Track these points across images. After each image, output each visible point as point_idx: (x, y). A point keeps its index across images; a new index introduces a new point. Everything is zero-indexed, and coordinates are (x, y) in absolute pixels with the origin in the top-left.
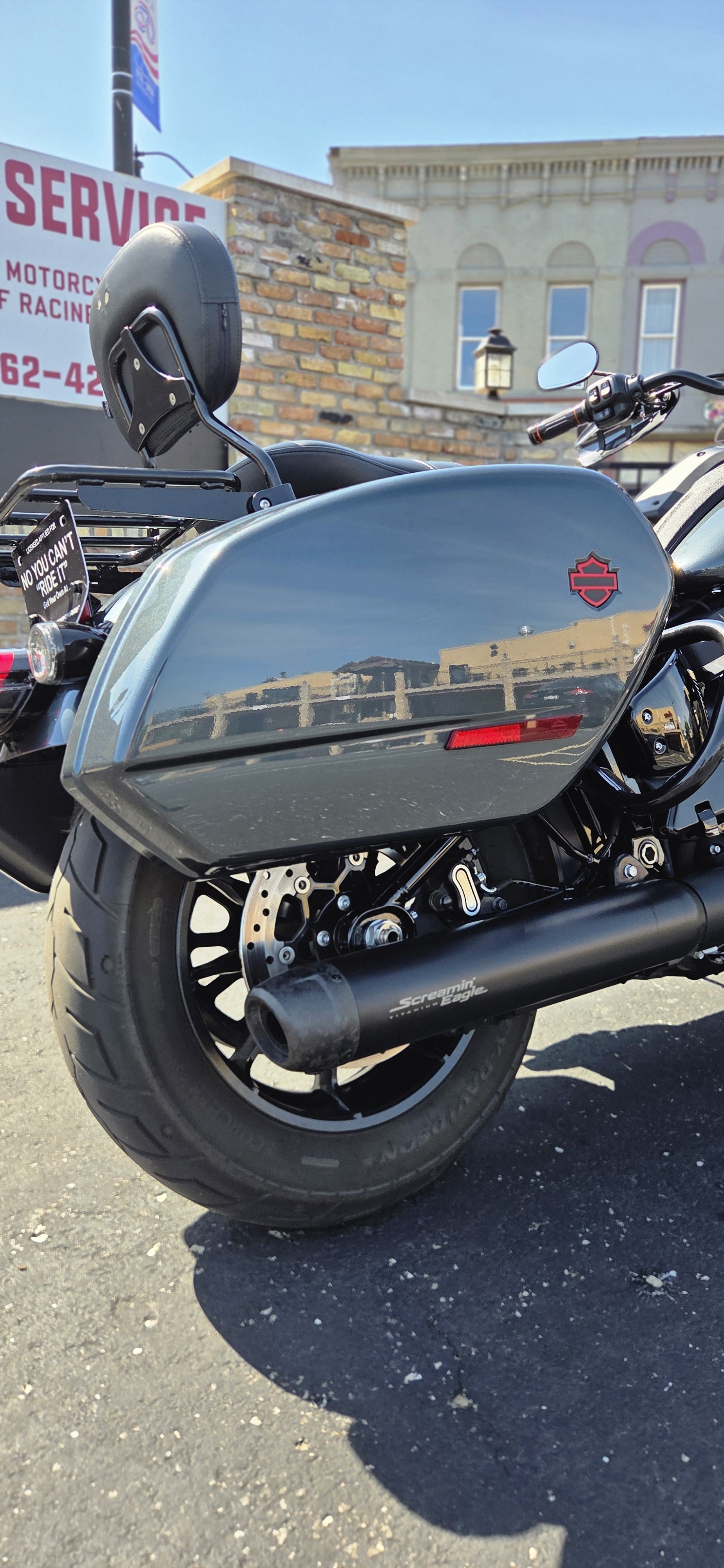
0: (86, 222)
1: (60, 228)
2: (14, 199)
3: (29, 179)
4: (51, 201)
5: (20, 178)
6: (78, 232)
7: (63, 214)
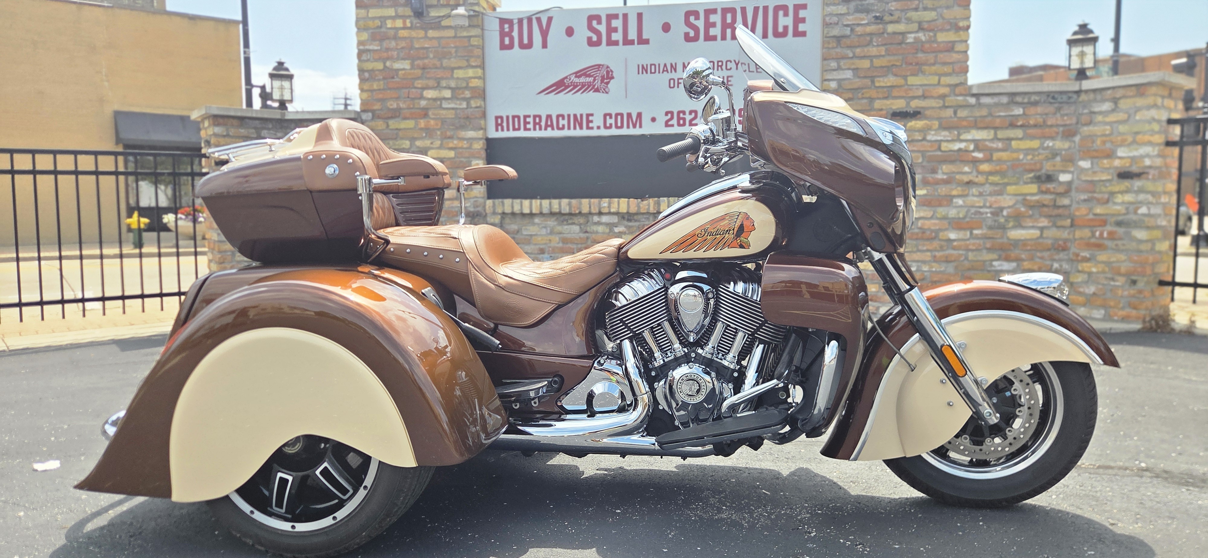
0: (729, 31)
1: (714, 38)
2: (688, 30)
3: (697, 18)
4: (709, 25)
5: (692, 19)
6: (724, 38)
7: (715, 31)
